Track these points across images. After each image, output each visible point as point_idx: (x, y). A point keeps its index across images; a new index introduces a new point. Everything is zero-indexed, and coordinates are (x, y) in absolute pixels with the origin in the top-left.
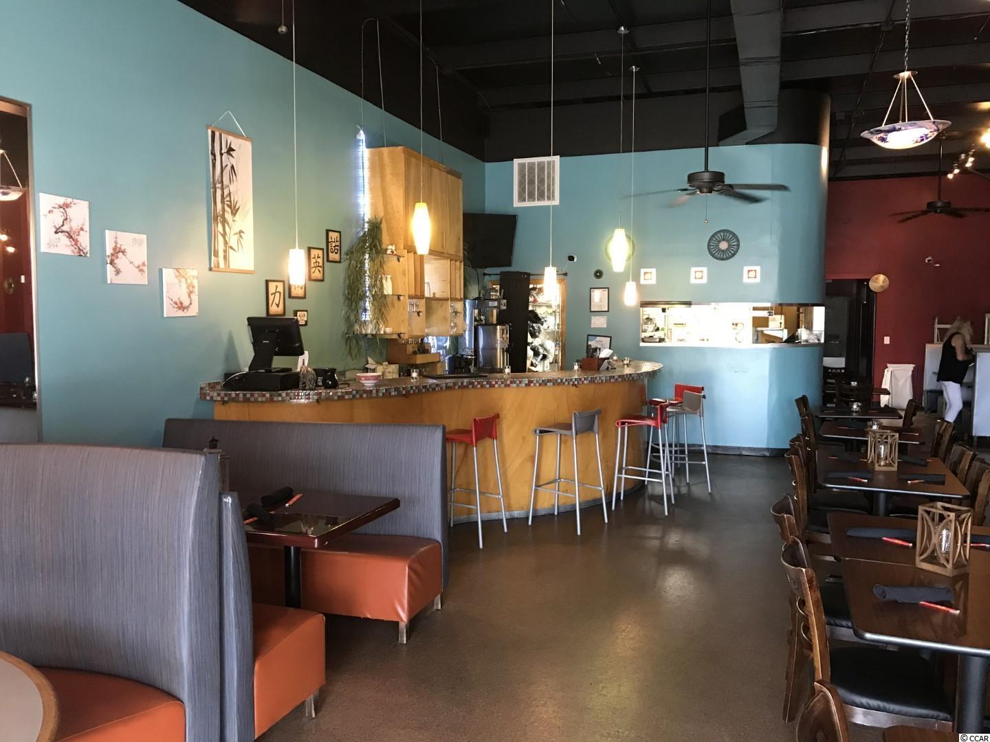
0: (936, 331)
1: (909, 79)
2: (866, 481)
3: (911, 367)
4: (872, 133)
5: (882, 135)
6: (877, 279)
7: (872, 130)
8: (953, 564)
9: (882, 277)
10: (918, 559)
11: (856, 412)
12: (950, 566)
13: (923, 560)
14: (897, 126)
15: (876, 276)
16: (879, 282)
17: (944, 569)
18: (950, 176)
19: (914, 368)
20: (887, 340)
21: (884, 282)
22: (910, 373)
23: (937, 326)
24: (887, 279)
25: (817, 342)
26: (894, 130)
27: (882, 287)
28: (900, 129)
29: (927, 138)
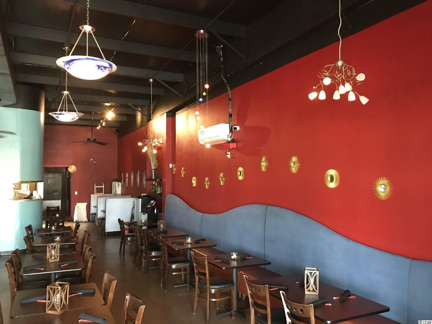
0: (95, 188)
1: (67, 94)
2: (43, 269)
3: (85, 204)
4: (53, 114)
5: (57, 115)
6: (71, 167)
7: (53, 113)
8: (60, 309)
9: (73, 167)
10: (47, 309)
11: (54, 230)
12: (59, 310)
13: (49, 310)
14: (62, 113)
15: (71, 166)
16: (72, 169)
17: (56, 312)
18: (98, 128)
19: (87, 204)
20: (76, 193)
21: (74, 169)
22: (85, 207)
23: (95, 187)
24: (75, 167)
25: (39, 198)
26: (61, 114)
27: (74, 171)
28: (63, 114)
29: (75, 119)
